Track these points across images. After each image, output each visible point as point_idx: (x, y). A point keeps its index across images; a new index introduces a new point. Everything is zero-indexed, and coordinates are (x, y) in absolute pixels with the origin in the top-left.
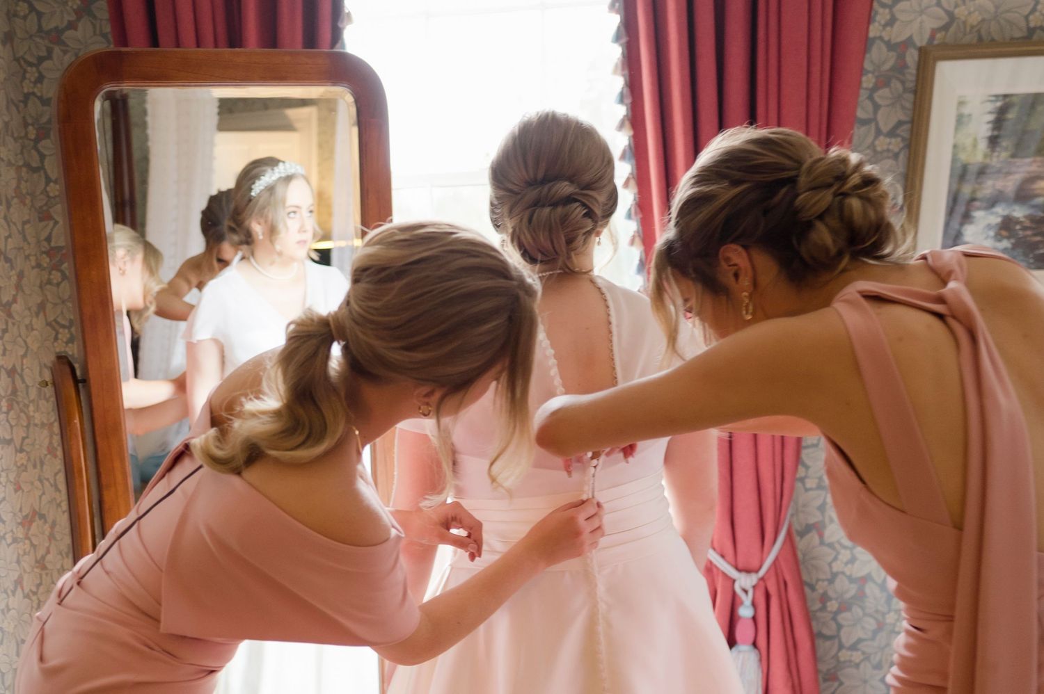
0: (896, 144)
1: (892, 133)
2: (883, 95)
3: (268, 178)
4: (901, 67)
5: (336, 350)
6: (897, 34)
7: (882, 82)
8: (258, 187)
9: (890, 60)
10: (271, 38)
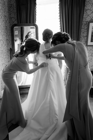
0: (86, 30)
1: (86, 29)
2: (85, 26)
3: (30, 33)
4: (87, 23)
5: (25, 48)
6: (86, 21)
7: (85, 25)
8: (29, 34)
9: (86, 23)
10: (30, 22)
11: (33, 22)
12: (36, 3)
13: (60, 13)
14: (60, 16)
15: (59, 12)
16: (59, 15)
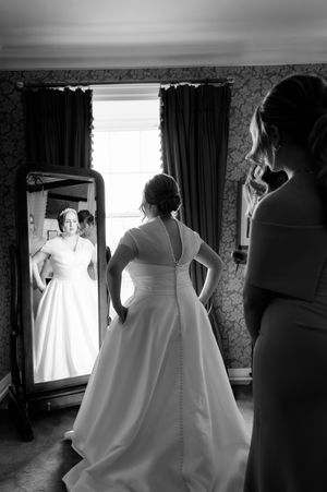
0: (234, 205)
1: (233, 202)
6: (232, 178)
7: (229, 190)
11: (82, 165)
12: (90, 115)
13: (164, 149)
14: (164, 158)
15: (160, 146)
16: (160, 154)
